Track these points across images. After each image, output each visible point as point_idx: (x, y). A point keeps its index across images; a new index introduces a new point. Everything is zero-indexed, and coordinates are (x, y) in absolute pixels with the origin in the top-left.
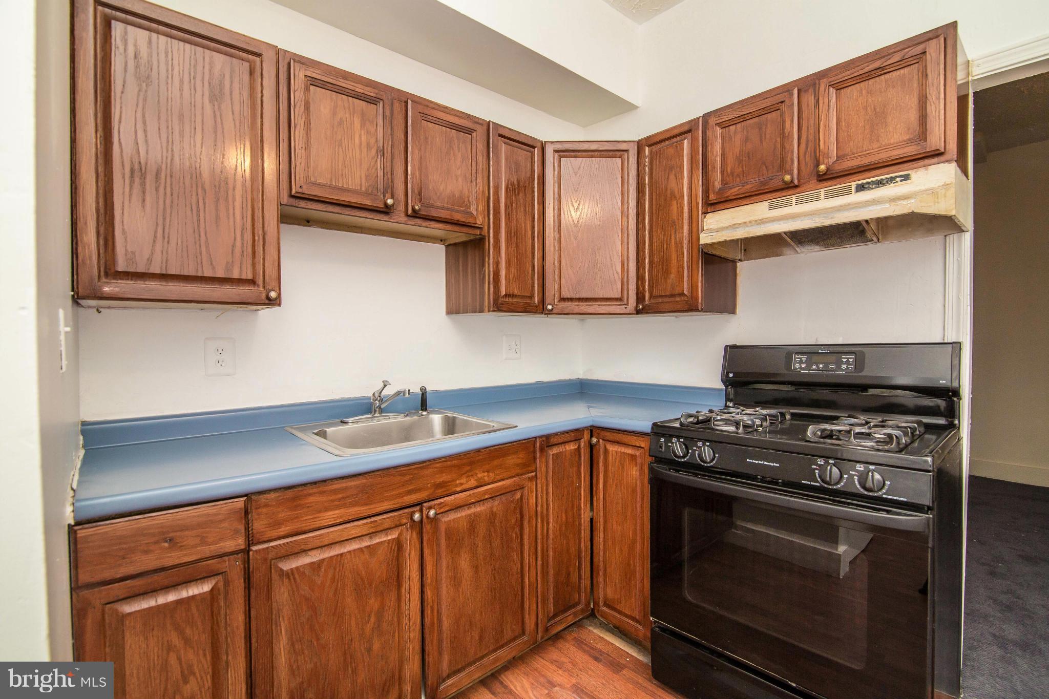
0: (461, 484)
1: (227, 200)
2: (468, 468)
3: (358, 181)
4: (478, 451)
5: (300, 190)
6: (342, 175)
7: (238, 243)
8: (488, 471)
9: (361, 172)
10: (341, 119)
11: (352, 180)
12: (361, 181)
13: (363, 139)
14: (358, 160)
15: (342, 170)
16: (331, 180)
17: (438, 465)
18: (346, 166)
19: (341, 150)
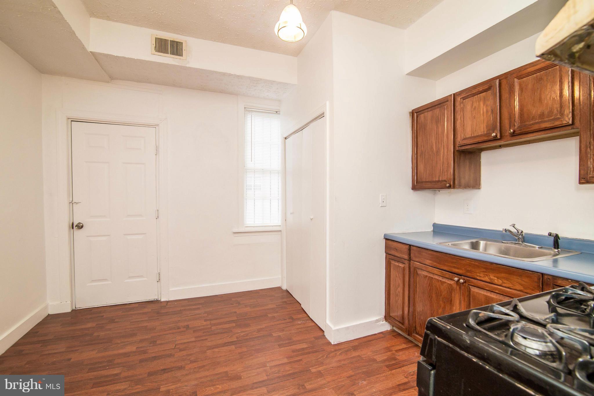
0: (480, 277)
1: (439, 155)
2: (485, 270)
3: (482, 130)
4: (492, 263)
5: (459, 144)
6: (476, 130)
7: (442, 169)
8: (498, 278)
9: (484, 125)
10: (475, 107)
11: (480, 131)
12: (484, 130)
13: (484, 110)
14: (482, 121)
15: (476, 128)
16: (471, 134)
17: (468, 261)
18: (477, 126)
19: (475, 120)
